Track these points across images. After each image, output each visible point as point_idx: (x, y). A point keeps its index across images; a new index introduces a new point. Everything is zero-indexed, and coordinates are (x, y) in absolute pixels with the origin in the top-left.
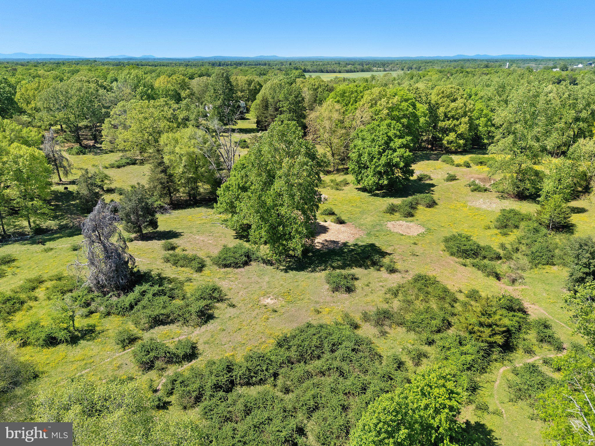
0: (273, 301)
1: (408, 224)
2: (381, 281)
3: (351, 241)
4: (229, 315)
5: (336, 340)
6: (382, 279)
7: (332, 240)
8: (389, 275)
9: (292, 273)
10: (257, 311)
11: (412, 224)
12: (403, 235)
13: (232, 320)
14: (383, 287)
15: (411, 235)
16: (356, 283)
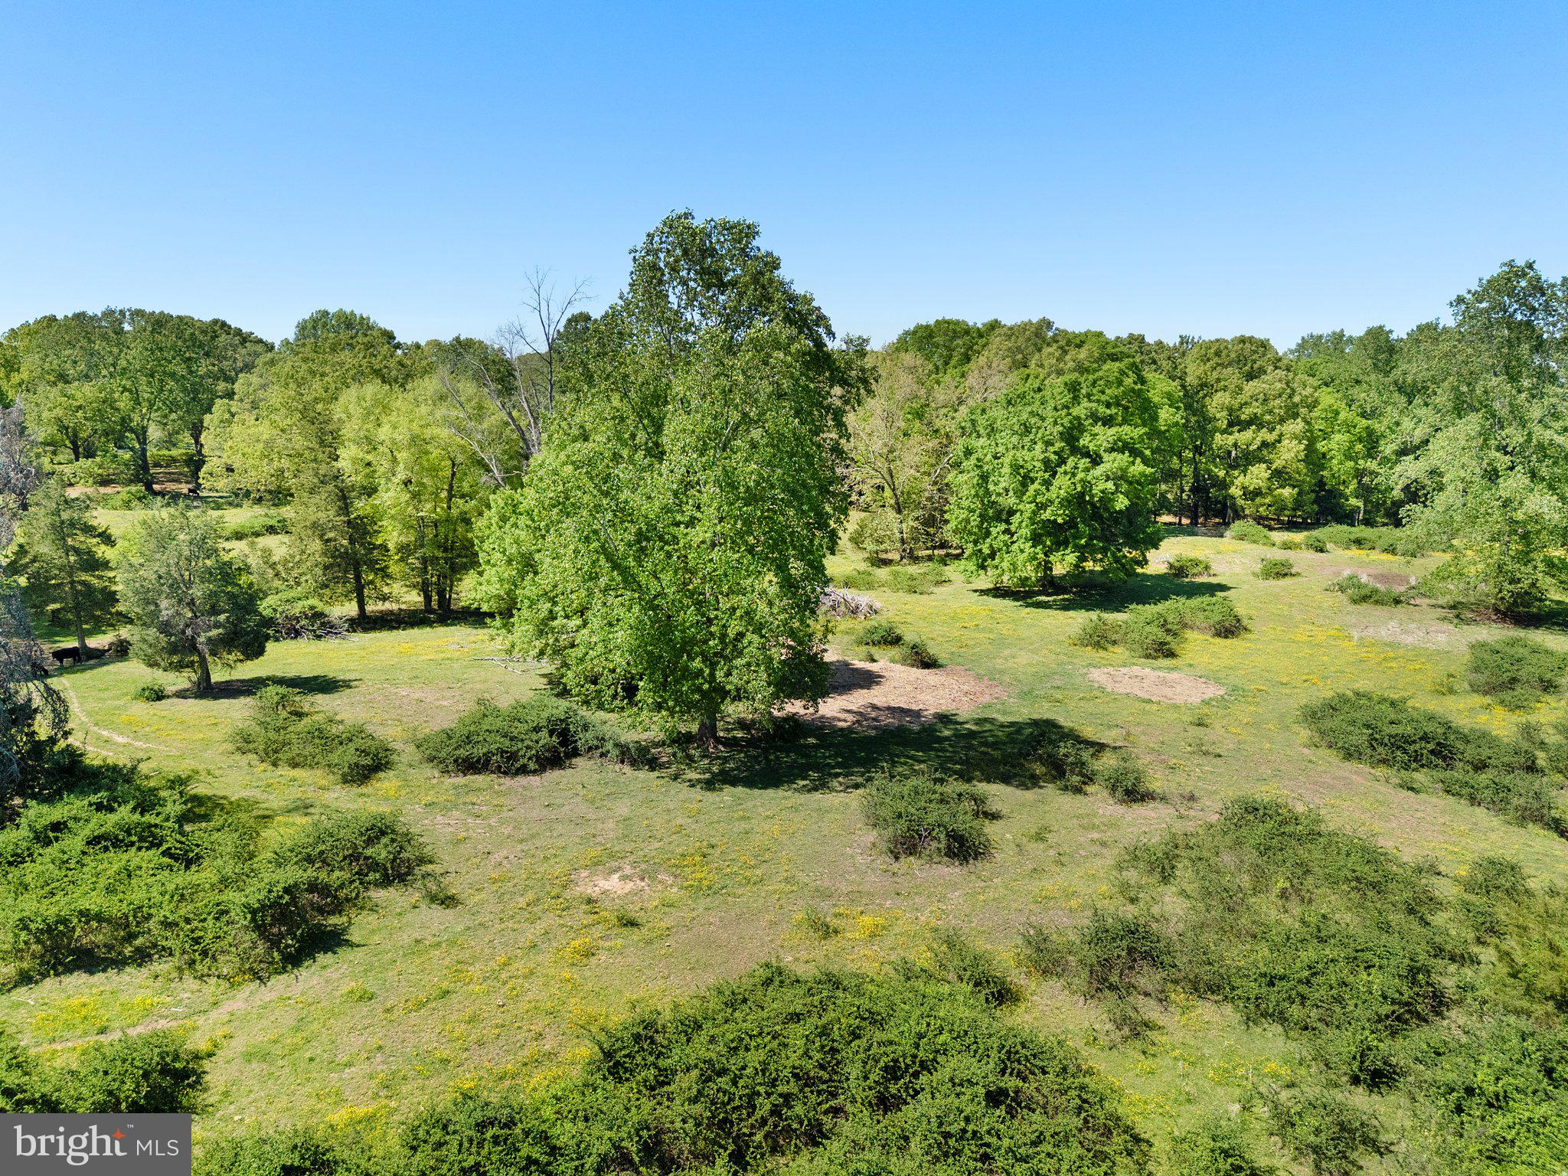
0: (630, 886)
1: (1161, 674)
2: (1094, 827)
3: (966, 711)
4: (417, 935)
5: (906, 1046)
6: (1097, 821)
7: (893, 704)
8: (1121, 809)
9: (729, 794)
10: (550, 920)
11: (1174, 675)
12: (1150, 701)
13: (420, 953)
14: (1103, 844)
15: (1179, 700)
16: (991, 829)
